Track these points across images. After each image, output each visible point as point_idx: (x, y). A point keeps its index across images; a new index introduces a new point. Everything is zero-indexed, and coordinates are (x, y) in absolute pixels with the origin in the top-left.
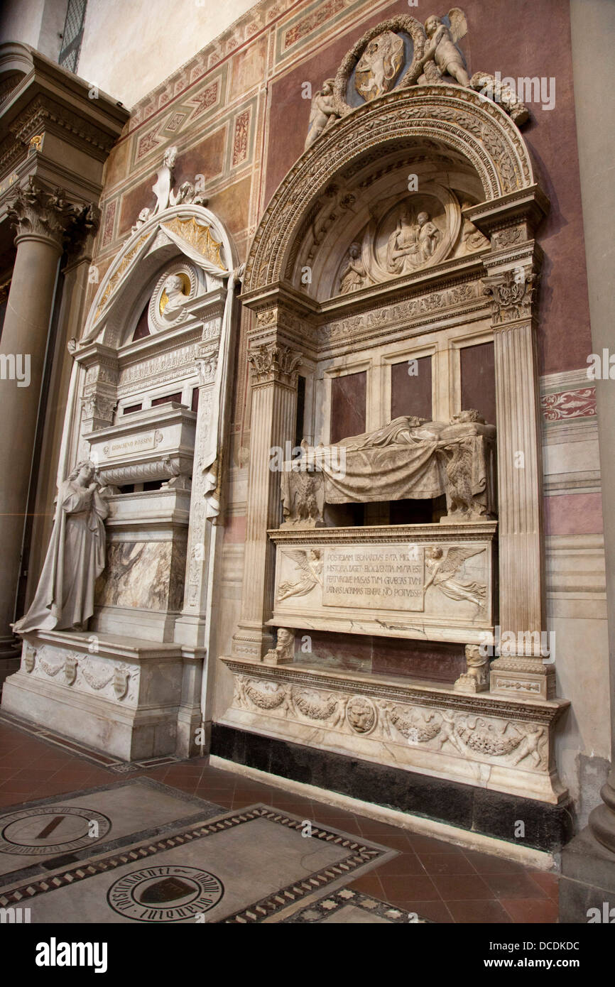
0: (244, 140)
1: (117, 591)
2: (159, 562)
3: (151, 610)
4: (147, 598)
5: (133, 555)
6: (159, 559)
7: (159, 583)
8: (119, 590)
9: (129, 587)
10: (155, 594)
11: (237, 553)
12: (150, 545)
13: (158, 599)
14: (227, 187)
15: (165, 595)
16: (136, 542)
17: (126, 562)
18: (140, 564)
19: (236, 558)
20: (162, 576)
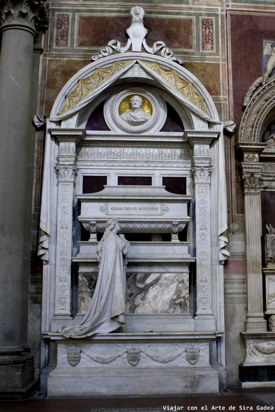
0: (210, 38)
1: (133, 304)
2: (177, 286)
3: (173, 314)
4: (167, 307)
5: (148, 281)
6: (177, 283)
7: (179, 297)
8: (136, 303)
9: (147, 301)
10: (177, 304)
11: (234, 279)
12: (167, 275)
13: (179, 307)
14: (198, 62)
15: (186, 304)
16: (150, 273)
17: (141, 286)
18: (157, 287)
19: (234, 283)
20: (181, 294)
